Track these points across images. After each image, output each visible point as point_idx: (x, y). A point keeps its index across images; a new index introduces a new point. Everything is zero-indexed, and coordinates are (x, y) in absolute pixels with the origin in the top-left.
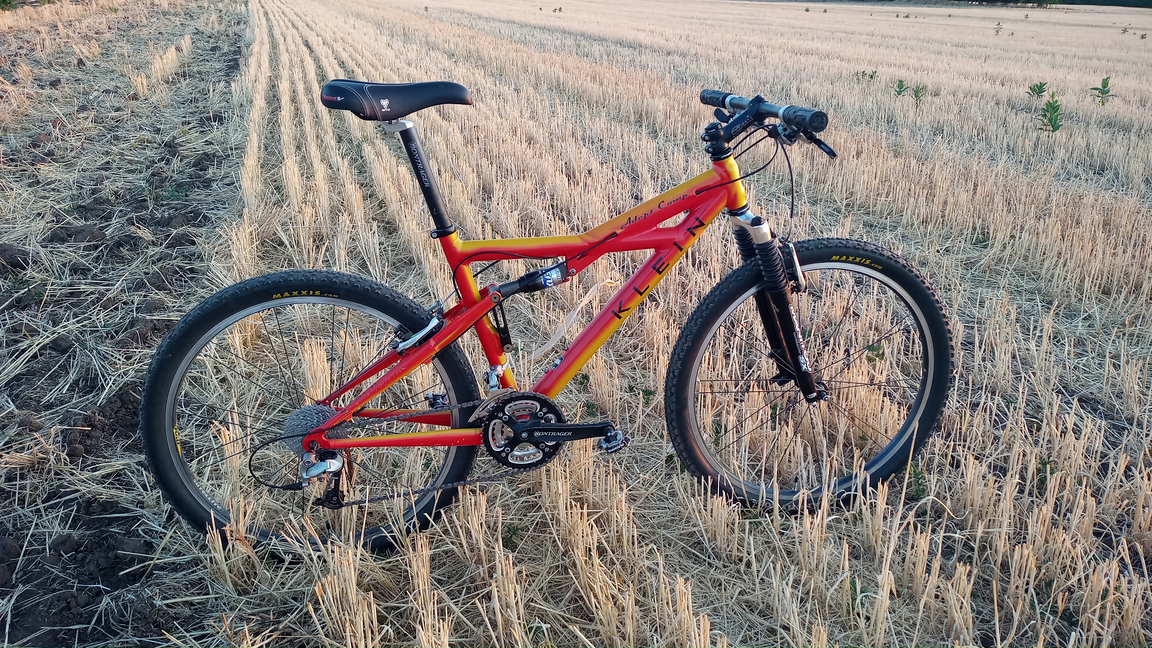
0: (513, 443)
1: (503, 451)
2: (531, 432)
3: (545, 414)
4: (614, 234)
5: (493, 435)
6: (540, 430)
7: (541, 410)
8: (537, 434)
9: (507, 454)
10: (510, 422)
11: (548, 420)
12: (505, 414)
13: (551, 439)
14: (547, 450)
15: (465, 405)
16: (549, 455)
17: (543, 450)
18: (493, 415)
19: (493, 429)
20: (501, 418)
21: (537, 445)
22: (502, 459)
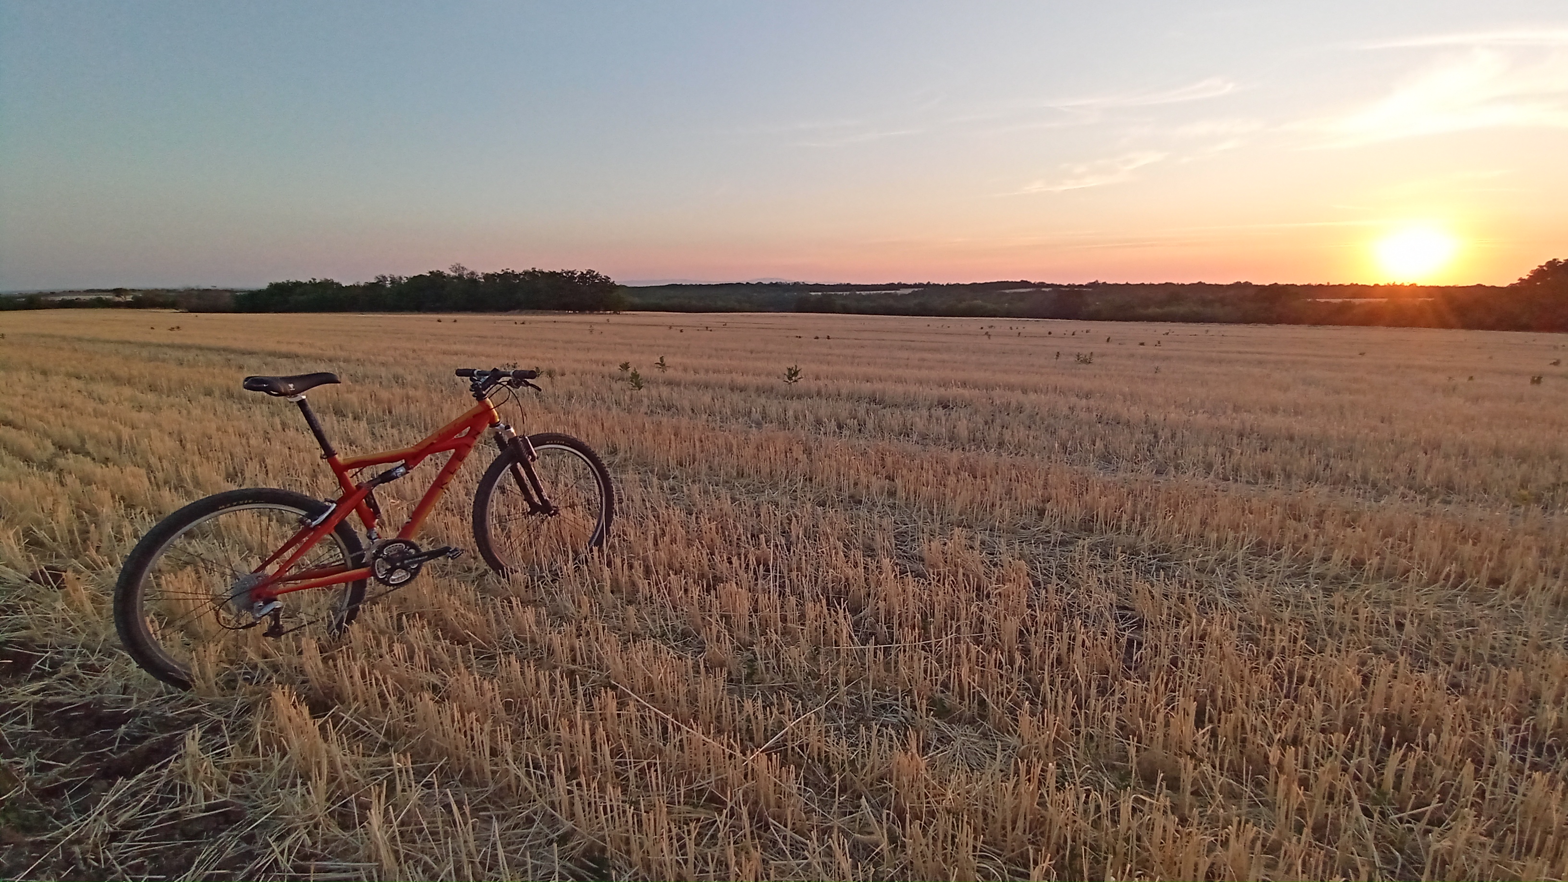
0: (390, 572)
1: (385, 577)
2: (402, 561)
3: (408, 549)
4: (432, 444)
5: (378, 568)
6: (407, 559)
7: (405, 548)
8: (406, 562)
9: (388, 578)
10: (388, 559)
11: (410, 553)
12: (383, 554)
13: (413, 563)
14: (412, 571)
15: (354, 555)
16: (415, 574)
17: (410, 572)
18: (376, 556)
19: (378, 565)
20: (381, 558)
21: (405, 568)
22: (384, 581)
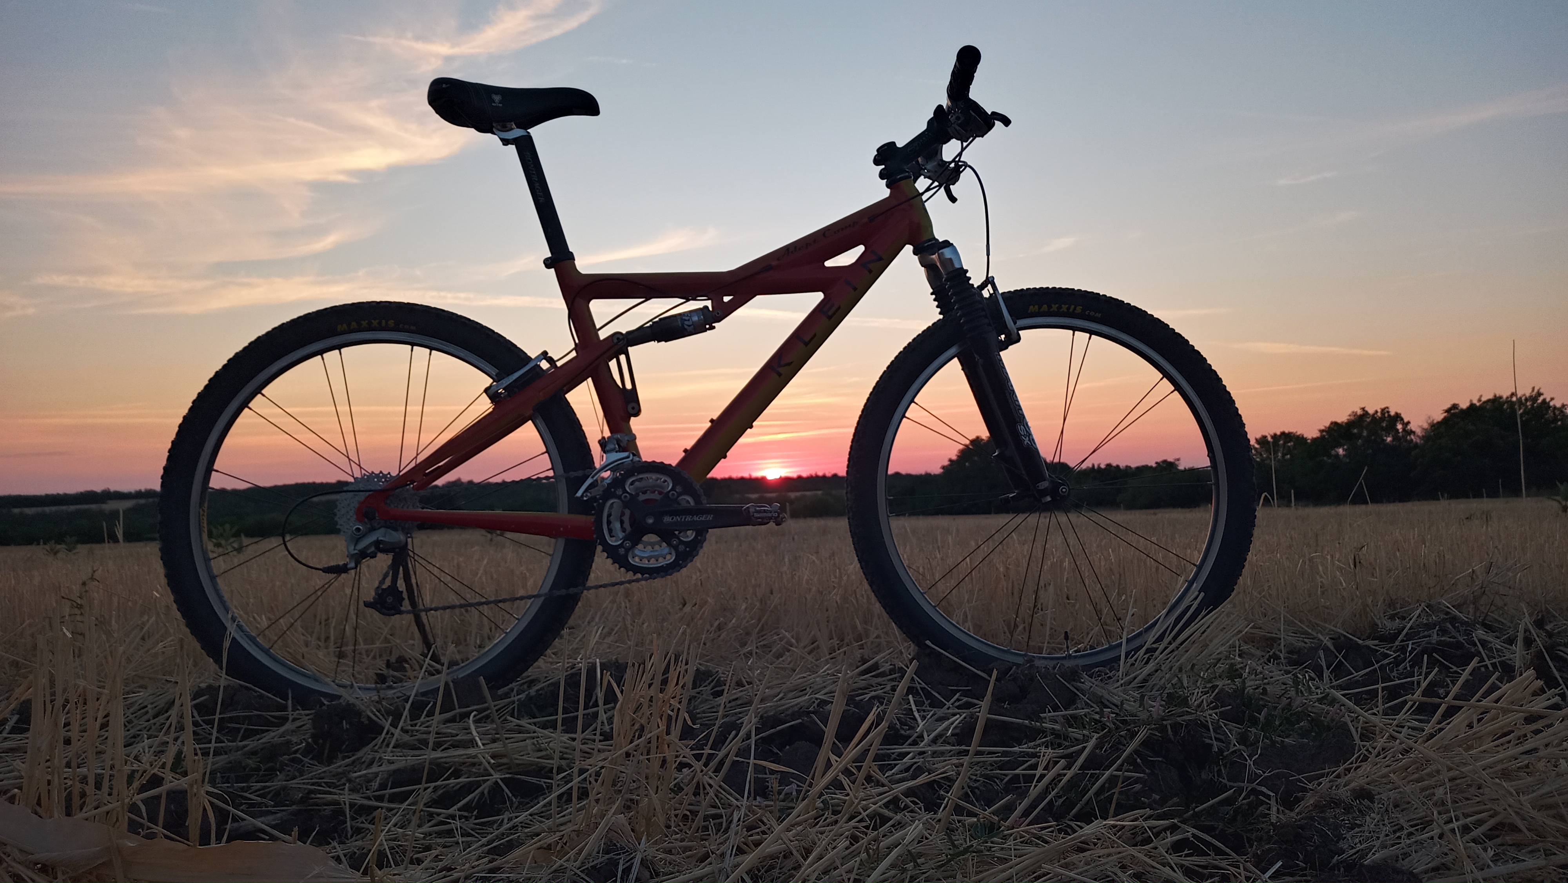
0: (635, 536)
1: (621, 545)
3: (680, 494)
4: (768, 267)
5: (609, 523)
7: (673, 489)
8: (667, 519)
9: (628, 550)
10: (630, 503)
11: (683, 505)
12: (625, 491)
14: (682, 548)
16: (685, 556)
17: (675, 548)
18: (609, 492)
19: (609, 515)
20: (619, 497)
21: (666, 535)
22: (619, 558)
